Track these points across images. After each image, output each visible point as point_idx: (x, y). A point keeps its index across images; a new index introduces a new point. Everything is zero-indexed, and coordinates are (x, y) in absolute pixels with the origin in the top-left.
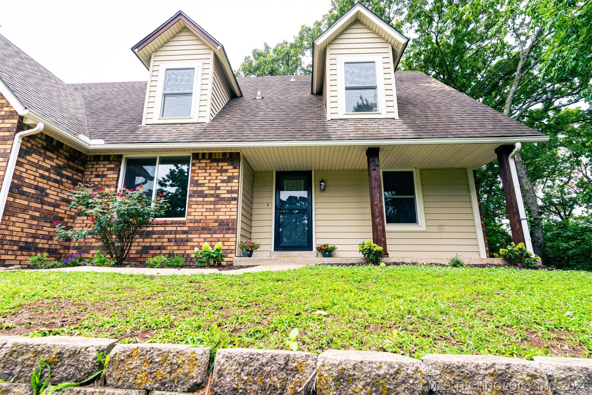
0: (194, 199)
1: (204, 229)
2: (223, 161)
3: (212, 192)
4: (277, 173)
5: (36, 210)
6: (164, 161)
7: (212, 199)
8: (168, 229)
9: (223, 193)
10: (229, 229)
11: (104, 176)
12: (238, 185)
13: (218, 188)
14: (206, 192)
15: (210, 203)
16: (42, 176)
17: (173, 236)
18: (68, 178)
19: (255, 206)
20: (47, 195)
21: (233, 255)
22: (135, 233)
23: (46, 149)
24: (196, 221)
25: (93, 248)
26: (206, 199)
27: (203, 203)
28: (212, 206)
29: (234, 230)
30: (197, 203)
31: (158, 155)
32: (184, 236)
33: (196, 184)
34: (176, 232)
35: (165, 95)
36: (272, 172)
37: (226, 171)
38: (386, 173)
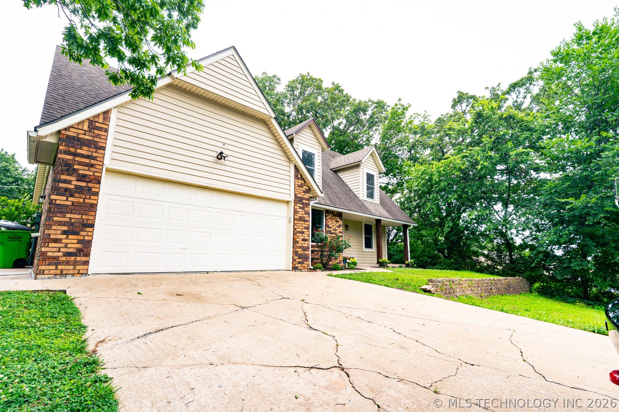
2: (337, 216)
12: (342, 229)
14: (332, 231)
33: (328, 227)
38: (365, 224)
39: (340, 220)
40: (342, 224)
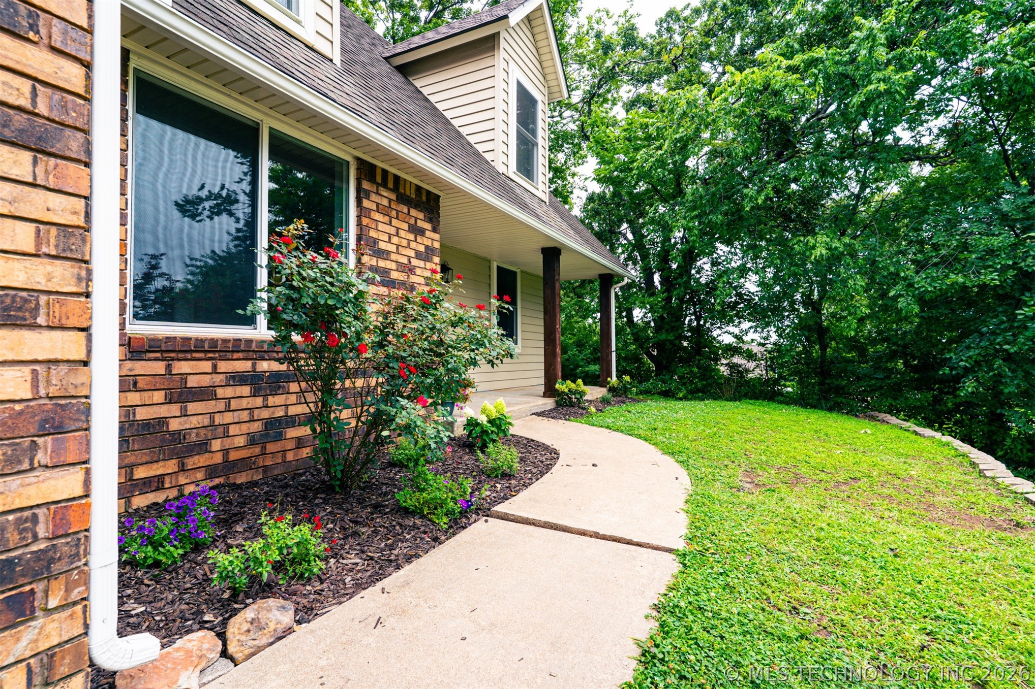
2: (417, 205)
3: (404, 277)
9: (420, 282)
14: (393, 275)
38: (499, 269)
39: (427, 226)
40: (437, 245)
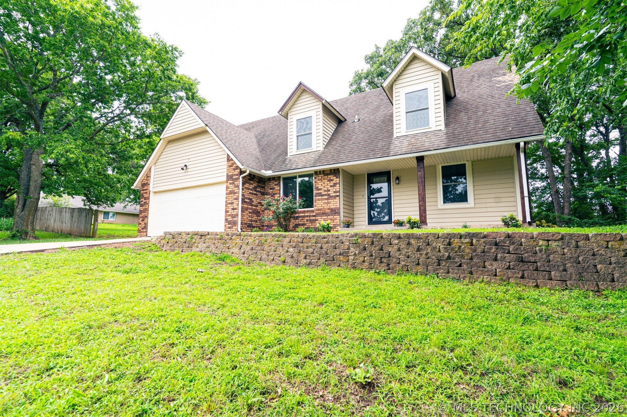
0: (317, 198)
1: (323, 214)
2: (330, 174)
3: (326, 193)
4: (368, 174)
5: (250, 209)
6: (300, 176)
7: (326, 197)
8: (306, 214)
9: (332, 193)
10: (336, 213)
11: (274, 189)
12: (340, 188)
13: (329, 191)
14: (323, 193)
15: (325, 199)
16: (250, 193)
17: (308, 218)
18: (259, 192)
19: (355, 197)
20: (253, 201)
21: (339, 227)
22: (290, 217)
23: (250, 180)
24: (319, 210)
25: (273, 226)
26: (323, 197)
27: (322, 200)
28: (326, 201)
29: (339, 214)
30: (319, 200)
31: (297, 175)
32: (314, 218)
33: (318, 189)
34: (310, 216)
35: (298, 136)
36: (365, 174)
37: (332, 180)
38: (444, 167)
39: (335, 178)
